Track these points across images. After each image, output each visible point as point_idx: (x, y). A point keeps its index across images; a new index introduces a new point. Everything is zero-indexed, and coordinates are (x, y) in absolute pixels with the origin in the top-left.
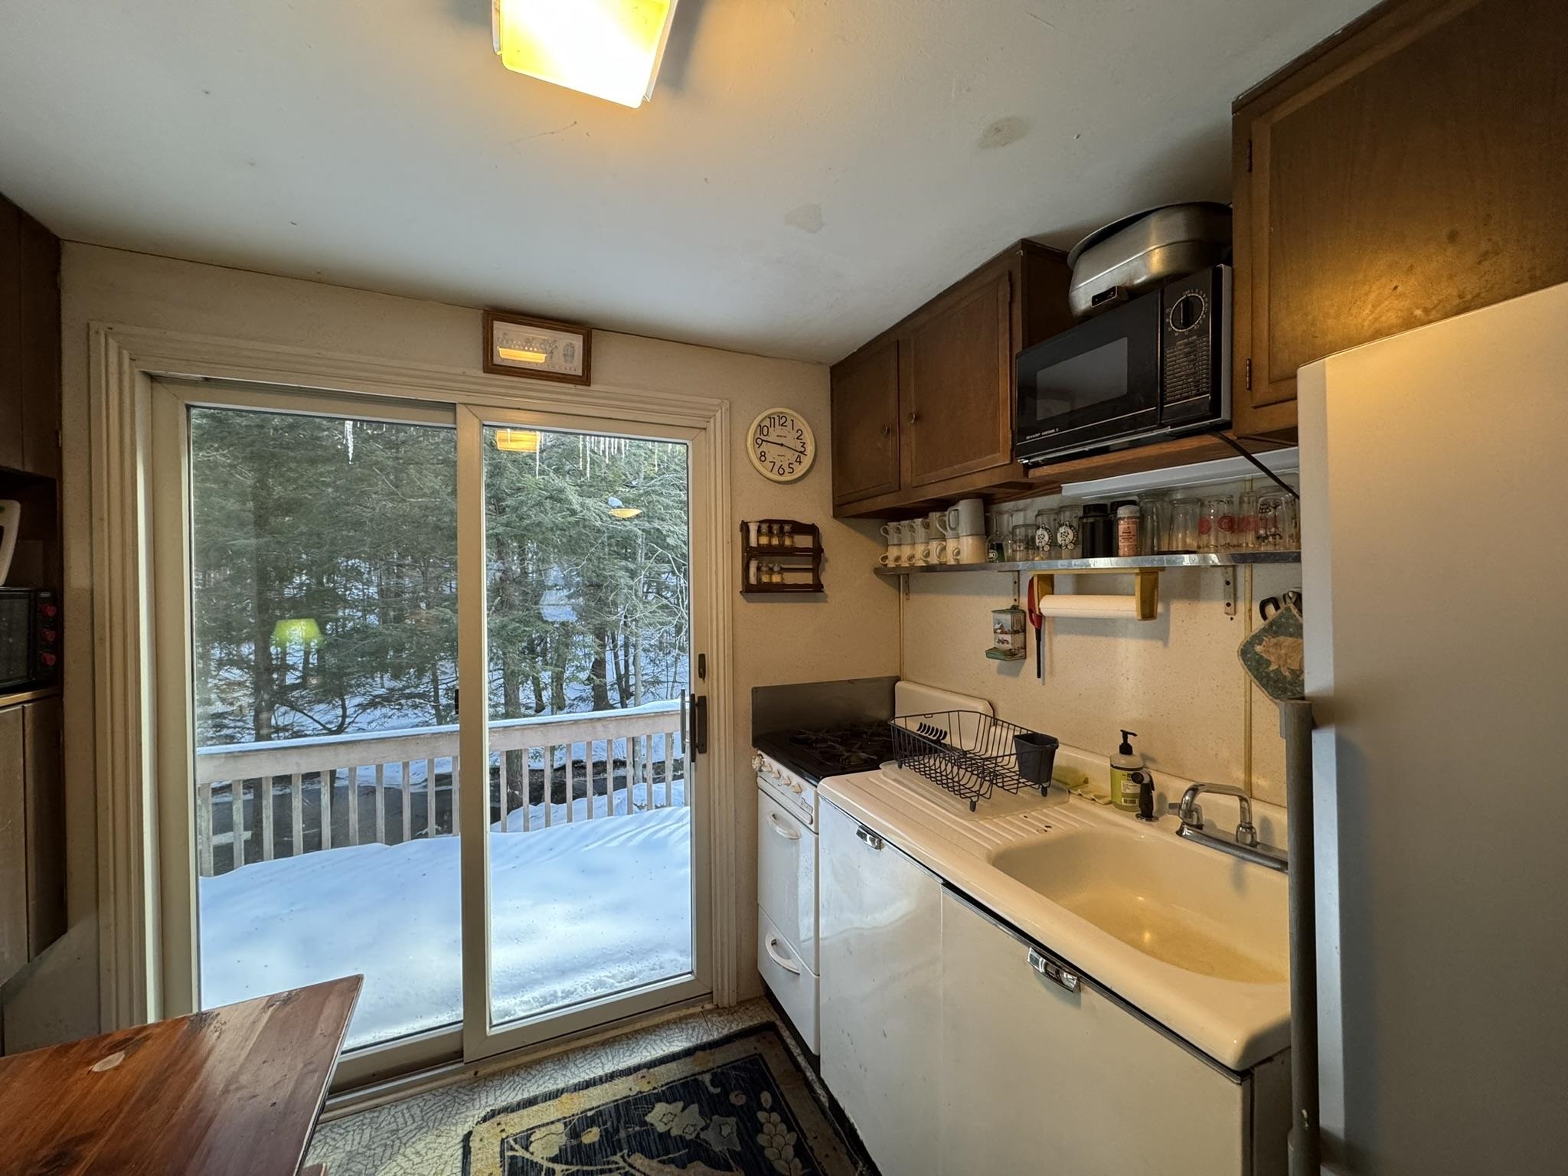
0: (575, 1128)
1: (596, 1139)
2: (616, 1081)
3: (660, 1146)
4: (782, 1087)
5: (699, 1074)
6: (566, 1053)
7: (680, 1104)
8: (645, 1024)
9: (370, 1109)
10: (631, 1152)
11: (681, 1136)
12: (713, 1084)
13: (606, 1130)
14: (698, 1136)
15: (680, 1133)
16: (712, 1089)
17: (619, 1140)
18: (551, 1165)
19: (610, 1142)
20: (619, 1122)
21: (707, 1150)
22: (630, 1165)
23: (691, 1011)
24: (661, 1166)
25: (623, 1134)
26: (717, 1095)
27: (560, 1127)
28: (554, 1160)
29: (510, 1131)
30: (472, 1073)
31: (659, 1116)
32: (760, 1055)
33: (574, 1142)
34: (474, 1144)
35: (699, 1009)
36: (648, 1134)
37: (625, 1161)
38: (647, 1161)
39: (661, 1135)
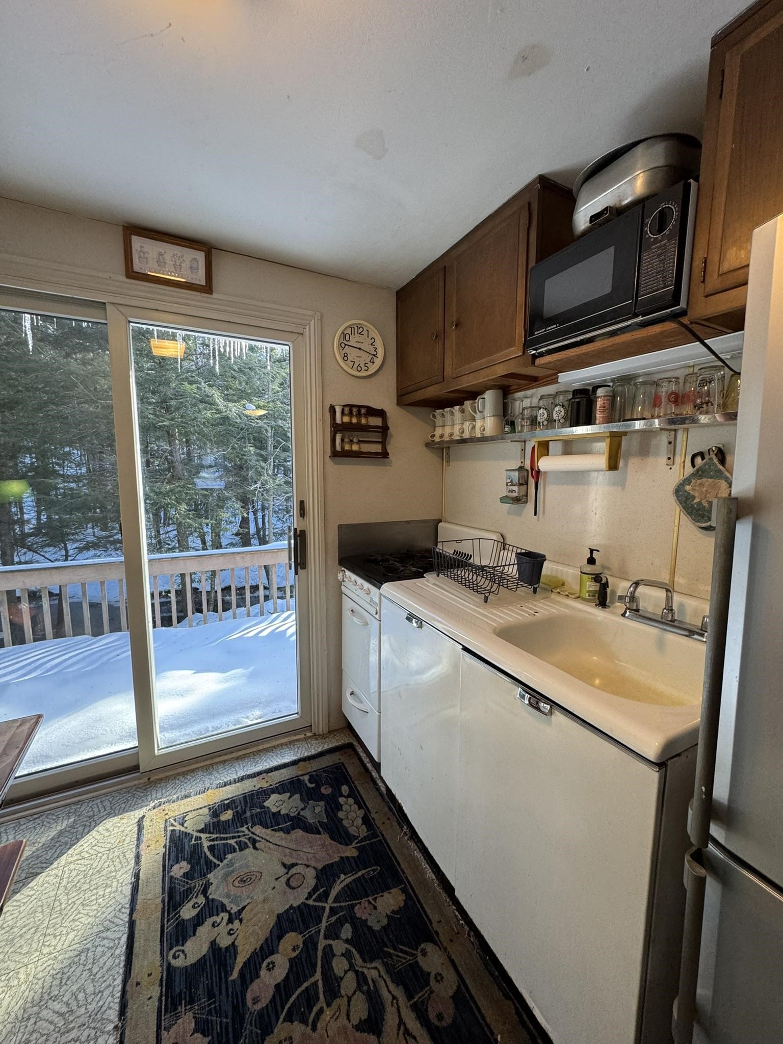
0: (215, 812)
1: (230, 817)
2: (245, 781)
3: (274, 821)
4: (356, 783)
5: (301, 775)
6: (212, 765)
7: (288, 795)
8: (266, 746)
9: (75, 803)
10: (254, 824)
11: (287, 814)
12: (311, 783)
13: (237, 812)
14: (299, 814)
15: (287, 812)
16: (309, 785)
17: (246, 818)
18: (199, 835)
19: (239, 819)
20: (246, 806)
21: (304, 821)
22: (253, 833)
23: (297, 737)
24: (273, 832)
25: (248, 814)
26: (313, 788)
27: (206, 811)
28: (201, 831)
29: (171, 814)
30: (146, 780)
31: (273, 803)
32: (342, 763)
33: (215, 820)
34: (146, 823)
35: (303, 736)
36: (266, 814)
37: (249, 830)
38: (264, 830)
39: (274, 814)
